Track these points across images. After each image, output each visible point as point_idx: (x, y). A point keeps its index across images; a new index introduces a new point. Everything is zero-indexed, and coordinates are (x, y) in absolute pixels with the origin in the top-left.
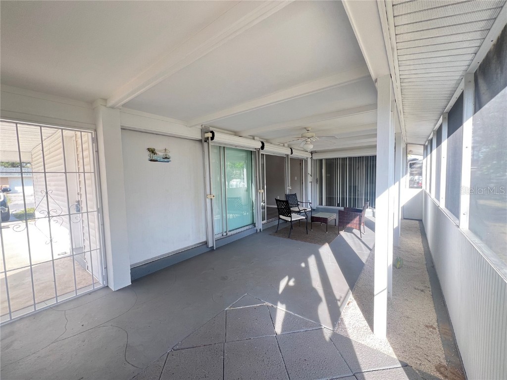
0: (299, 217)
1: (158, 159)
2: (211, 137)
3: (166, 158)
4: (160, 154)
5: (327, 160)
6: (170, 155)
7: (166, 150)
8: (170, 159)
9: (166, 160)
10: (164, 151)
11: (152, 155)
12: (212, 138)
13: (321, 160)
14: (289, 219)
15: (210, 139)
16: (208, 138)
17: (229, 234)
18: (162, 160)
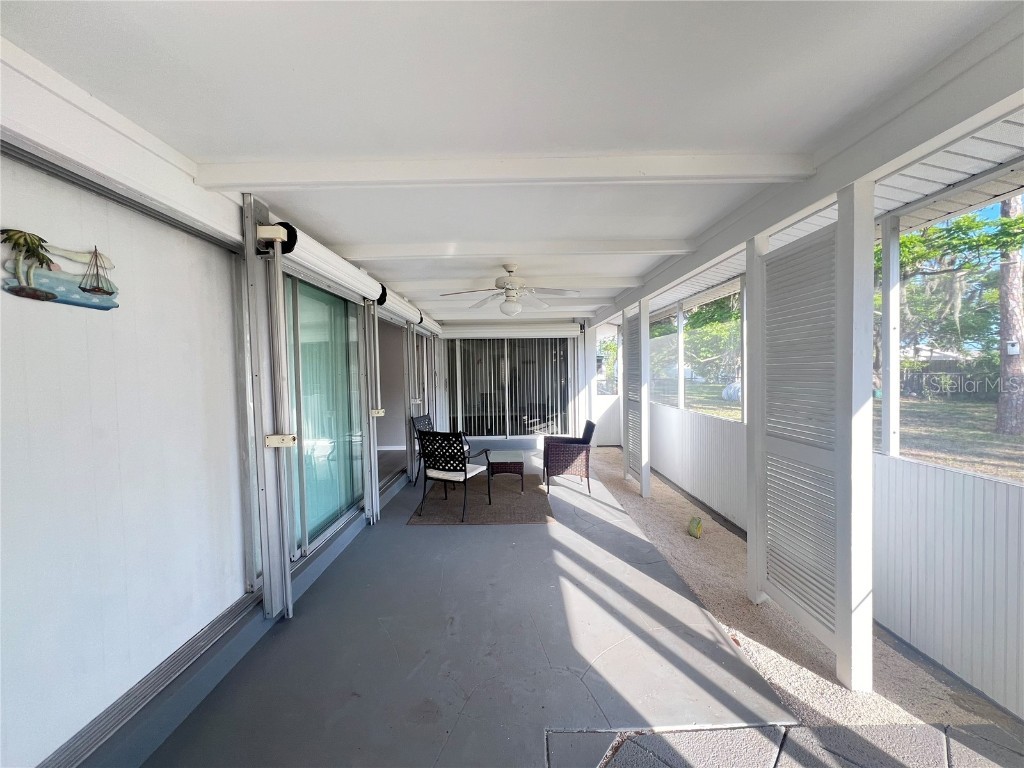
0: (476, 469)
1: (60, 290)
2: (283, 243)
3: (96, 290)
4: (70, 270)
5: (464, 341)
6: (113, 278)
7: (95, 254)
8: (117, 300)
9: (96, 299)
10: (87, 258)
11: (22, 267)
12: (288, 246)
13: (452, 341)
14: (459, 477)
15: (278, 247)
16: (270, 244)
17: (310, 549)
18: (77, 297)
